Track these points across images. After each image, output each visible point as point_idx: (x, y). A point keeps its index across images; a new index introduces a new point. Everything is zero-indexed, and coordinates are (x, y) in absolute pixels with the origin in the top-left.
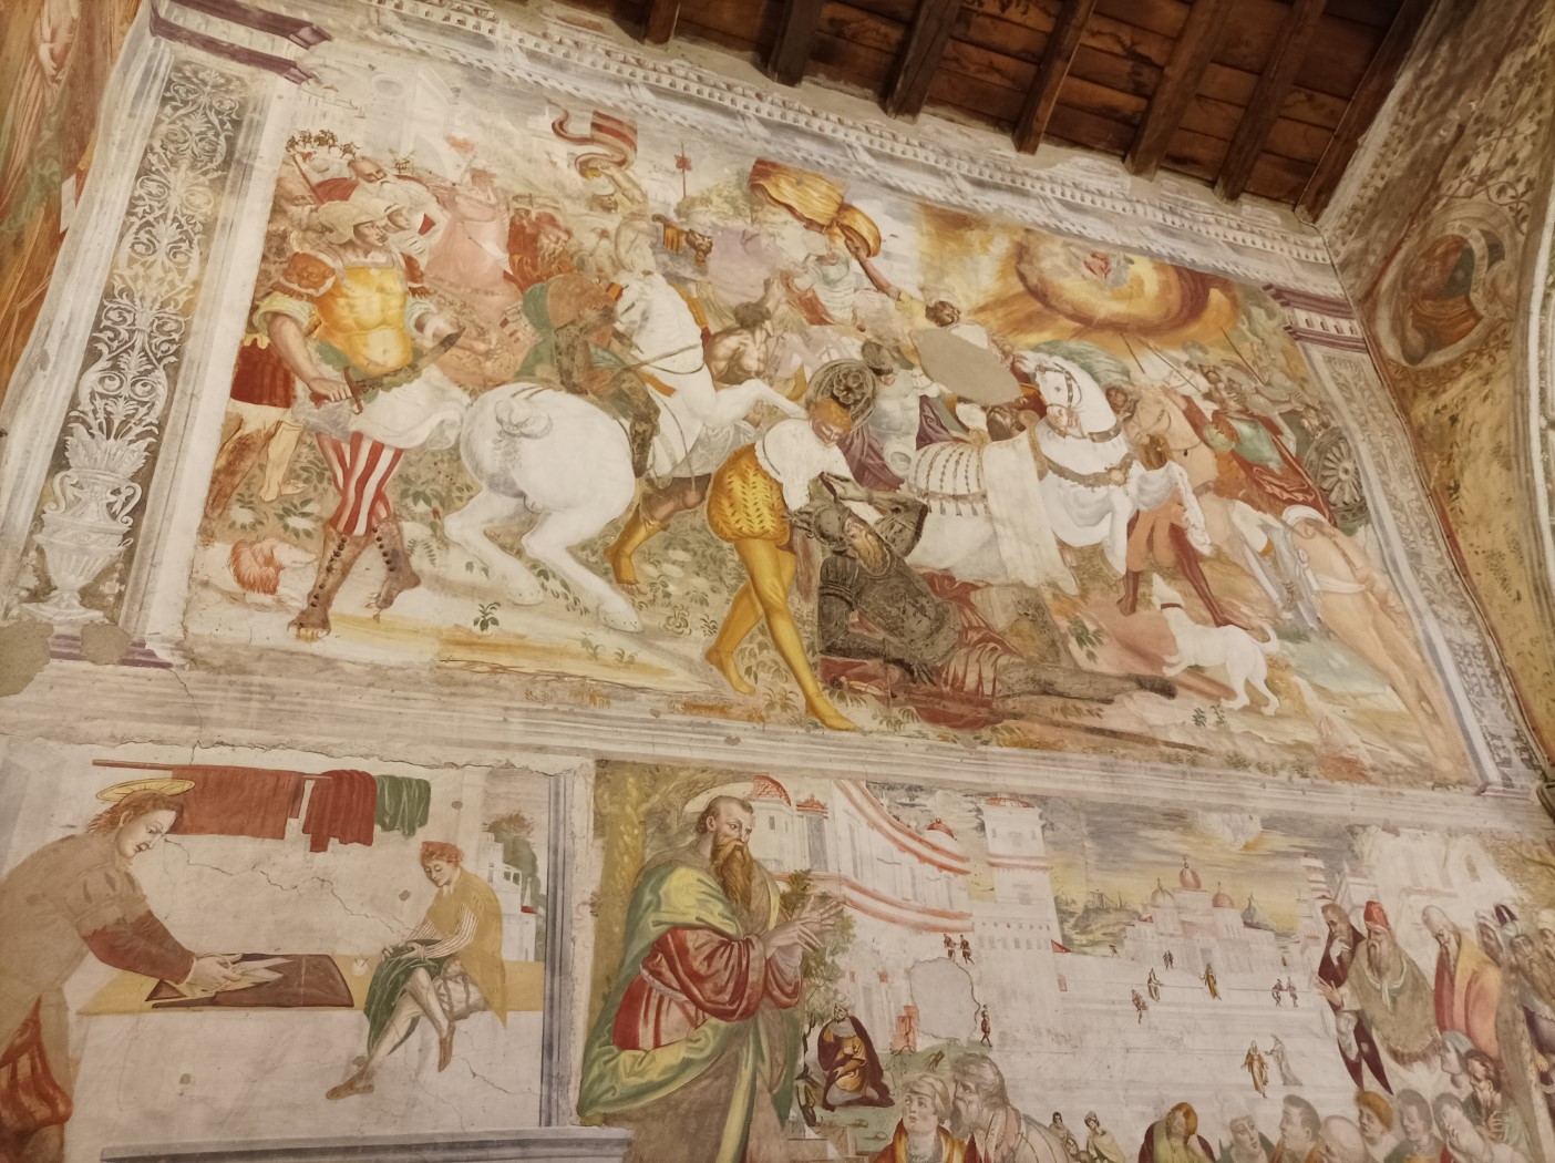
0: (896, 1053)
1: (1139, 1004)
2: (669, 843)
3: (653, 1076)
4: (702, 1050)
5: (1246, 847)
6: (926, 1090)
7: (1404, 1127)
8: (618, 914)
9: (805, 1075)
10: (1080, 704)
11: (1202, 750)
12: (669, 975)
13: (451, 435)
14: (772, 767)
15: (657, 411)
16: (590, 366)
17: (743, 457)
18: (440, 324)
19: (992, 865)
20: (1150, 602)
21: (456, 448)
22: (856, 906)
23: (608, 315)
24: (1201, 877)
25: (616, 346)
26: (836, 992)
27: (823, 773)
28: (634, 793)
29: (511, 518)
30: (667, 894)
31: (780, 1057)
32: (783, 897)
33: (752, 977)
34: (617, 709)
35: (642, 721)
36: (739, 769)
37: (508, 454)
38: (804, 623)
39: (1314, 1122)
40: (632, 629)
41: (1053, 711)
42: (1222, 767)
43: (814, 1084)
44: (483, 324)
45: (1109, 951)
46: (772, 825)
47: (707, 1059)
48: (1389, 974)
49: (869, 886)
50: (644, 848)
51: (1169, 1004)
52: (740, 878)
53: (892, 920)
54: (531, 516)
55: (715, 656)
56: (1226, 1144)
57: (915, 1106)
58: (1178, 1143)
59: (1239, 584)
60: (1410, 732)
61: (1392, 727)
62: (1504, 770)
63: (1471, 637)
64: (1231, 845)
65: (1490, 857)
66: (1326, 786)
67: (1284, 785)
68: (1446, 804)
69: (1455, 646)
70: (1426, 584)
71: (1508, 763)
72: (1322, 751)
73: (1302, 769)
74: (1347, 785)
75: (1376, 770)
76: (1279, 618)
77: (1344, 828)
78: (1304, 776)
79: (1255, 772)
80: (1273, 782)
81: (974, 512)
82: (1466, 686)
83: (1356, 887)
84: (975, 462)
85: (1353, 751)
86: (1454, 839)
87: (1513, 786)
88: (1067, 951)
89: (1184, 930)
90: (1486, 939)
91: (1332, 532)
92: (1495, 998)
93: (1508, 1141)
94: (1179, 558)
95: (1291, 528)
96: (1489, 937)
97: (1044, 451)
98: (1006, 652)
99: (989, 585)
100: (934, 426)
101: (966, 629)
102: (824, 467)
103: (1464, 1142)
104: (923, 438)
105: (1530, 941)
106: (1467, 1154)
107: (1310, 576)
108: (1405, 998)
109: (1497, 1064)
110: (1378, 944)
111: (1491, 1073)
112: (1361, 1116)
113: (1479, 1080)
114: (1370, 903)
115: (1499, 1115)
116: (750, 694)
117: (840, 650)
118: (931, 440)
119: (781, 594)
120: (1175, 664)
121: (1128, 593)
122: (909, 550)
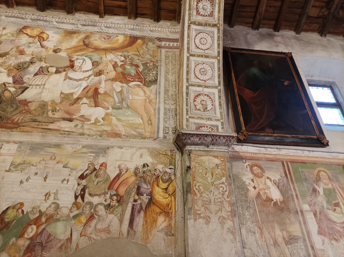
1: (21, 182)
5: (74, 152)
7: (83, 209)
10: (43, 124)
11: (73, 132)
20: (79, 103)
24: (57, 157)
39: (58, 207)
41: (35, 125)
42: (76, 135)
45: (20, 172)
48: (99, 178)
51: (30, 183)
56: (29, 211)
58: (15, 210)
59: (107, 99)
60: (141, 127)
61: (136, 127)
62: (166, 135)
63: (173, 107)
64: (70, 151)
65: (149, 153)
66: (106, 139)
67: (94, 139)
68: (142, 142)
69: (166, 109)
70: (167, 96)
71: (167, 133)
72: (110, 132)
73: (101, 135)
74: (113, 139)
75: (125, 135)
76: (115, 105)
77: (106, 147)
78: (101, 137)
79: (86, 136)
80: (91, 138)
81: (40, 88)
82: (165, 117)
83: (101, 159)
84: (47, 78)
85: (120, 132)
86: (140, 150)
87: (166, 138)
88: (8, 171)
89: (45, 168)
90: (136, 171)
91: (143, 87)
92: (130, 183)
93: (114, 214)
94: (94, 94)
95: (130, 87)
96: (137, 170)
97: (69, 75)
98: (30, 114)
99: (35, 101)
100: (41, 72)
101: (23, 110)
102: (6, 81)
103: (100, 213)
104: (36, 74)
105: (150, 171)
106: (99, 216)
107: (130, 96)
108: (101, 183)
109: (121, 197)
110: (100, 171)
111: (118, 199)
112: (72, 207)
113: (113, 200)
114: (103, 163)
115: (115, 208)
118: (38, 75)
120: (77, 115)
121: (73, 102)
122: (18, 96)
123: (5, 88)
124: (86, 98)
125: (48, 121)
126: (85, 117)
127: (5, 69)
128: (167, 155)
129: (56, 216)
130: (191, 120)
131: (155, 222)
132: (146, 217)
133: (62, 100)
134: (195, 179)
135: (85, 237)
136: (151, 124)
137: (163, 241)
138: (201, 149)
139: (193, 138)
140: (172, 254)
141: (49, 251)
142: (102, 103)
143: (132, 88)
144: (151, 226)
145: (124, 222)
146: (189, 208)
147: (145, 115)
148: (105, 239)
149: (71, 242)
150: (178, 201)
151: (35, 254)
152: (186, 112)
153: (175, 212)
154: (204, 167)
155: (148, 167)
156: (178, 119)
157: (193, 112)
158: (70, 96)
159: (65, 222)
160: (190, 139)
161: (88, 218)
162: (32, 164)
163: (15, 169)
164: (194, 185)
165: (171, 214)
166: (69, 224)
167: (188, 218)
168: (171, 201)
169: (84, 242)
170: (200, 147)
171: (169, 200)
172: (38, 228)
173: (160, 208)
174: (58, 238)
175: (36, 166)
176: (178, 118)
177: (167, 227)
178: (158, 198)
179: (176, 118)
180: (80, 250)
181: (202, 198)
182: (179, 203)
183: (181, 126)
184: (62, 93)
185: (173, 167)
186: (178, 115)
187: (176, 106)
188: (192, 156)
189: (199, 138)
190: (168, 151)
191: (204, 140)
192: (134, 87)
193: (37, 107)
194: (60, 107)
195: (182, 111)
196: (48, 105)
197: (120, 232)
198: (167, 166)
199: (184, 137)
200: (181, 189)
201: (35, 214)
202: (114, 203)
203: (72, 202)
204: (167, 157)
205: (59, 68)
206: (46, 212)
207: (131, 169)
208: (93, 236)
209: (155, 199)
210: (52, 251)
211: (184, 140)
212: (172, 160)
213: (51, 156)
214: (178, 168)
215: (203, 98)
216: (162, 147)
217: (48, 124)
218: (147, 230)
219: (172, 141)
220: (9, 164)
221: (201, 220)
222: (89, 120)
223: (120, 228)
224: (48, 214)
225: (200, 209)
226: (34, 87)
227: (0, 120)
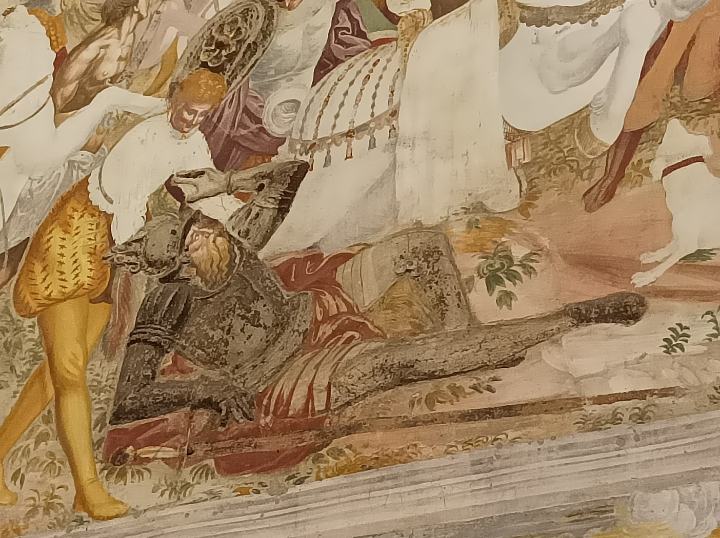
17: (74, 196)
98: (363, 338)
99: (369, 246)
116: (12, 504)
117: (131, 411)
118: (337, 62)
119: (81, 363)
120: (658, 263)
121: (607, 173)
122: (266, 239)
123: (183, 209)
125: (482, 357)
127: (148, 93)
133: (530, 182)
193: (389, 278)
194: (530, 239)
196: (450, 249)
217: (492, 374)
226: (338, 152)
227: (212, 421)
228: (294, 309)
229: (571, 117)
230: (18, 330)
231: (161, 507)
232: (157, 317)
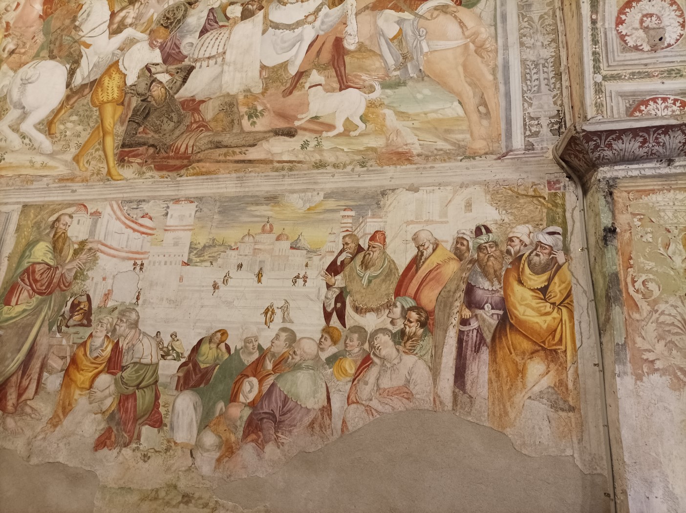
0: (99, 307)
1: (215, 286)
2: (40, 233)
3: (13, 315)
4: (30, 306)
5: (309, 209)
6: (105, 321)
7: (345, 343)
8: (16, 260)
9: (63, 315)
10: (235, 150)
11: (299, 162)
12: (27, 280)
13: (5, 91)
14: (86, 200)
15: (82, 56)
16: (61, 45)
17: (114, 66)
18: (11, 47)
19: (166, 230)
20: (304, 87)
21: (6, 95)
22: (102, 252)
23: (74, 19)
24: (275, 227)
25: (73, 32)
26: (85, 285)
27: (106, 199)
28: (32, 216)
29: (18, 118)
30: (34, 252)
31: (56, 309)
32: (75, 250)
33: (55, 280)
34: (36, 185)
35: (43, 188)
36: (73, 202)
37: (22, 92)
38: (118, 136)
39: (292, 338)
40: (49, 152)
41: (219, 155)
42: (308, 169)
43: (65, 318)
44: (25, 41)
45: (209, 264)
46: (78, 223)
47: (31, 309)
48: (372, 269)
49: (109, 244)
50: (31, 236)
51: (232, 287)
52: (61, 244)
53: (114, 256)
54: (24, 116)
55: (76, 159)
56: (238, 347)
57: (99, 327)
58: (214, 346)
59: (368, 62)
60: (460, 128)
61: (446, 127)
62: (531, 140)
63: (547, 53)
64: (300, 209)
65: (488, 197)
66: (377, 170)
67: (347, 173)
68: (467, 169)
69: (528, 63)
70: (526, 24)
71: (536, 134)
72: (384, 150)
73: (364, 163)
74: (392, 167)
75: (421, 156)
76: (388, 76)
77: (379, 192)
78: (363, 167)
79: (330, 169)
80: (340, 173)
81: (216, 63)
82: (525, 89)
83: (372, 224)
84: (226, 35)
85: (409, 147)
86: (463, 189)
87: (533, 149)
88: (188, 265)
89: (254, 252)
90: (459, 246)
91: (455, 9)
92: (447, 278)
93: (417, 354)
94: (333, 56)
95: (421, 17)
96: (462, 244)
97: (271, 18)
98: (206, 131)
99: (211, 99)
100: (212, 23)
101: (192, 123)
102: (150, 61)
103: (383, 353)
104: (204, 31)
105: (497, 245)
106: (383, 359)
107: (424, 44)
108: (378, 280)
109: (430, 314)
110: (372, 253)
111: (422, 319)
112: (321, 338)
113: (411, 322)
114: (377, 232)
115: (417, 341)
116: (86, 171)
117: (127, 145)
118: (207, 31)
119: (112, 126)
120: (303, 118)
121: (291, 85)
122: (178, 91)
123: (151, 76)
124: (318, 71)
125: (243, 142)
126: (320, 120)
127: (142, 32)
128: (540, 197)
129: (293, 358)
130: (611, 87)
131: (520, 375)
132: (496, 363)
133: (266, 84)
134: (632, 262)
135: (359, 406)
136: (488, 114)
137: (546, 423)
138: (648, 172)
139: (620, 141)
140: (572, 456)
141: (290, 432)
142: (356, 76)
143: (427, 19)
144: (512, 385)
145: (442, 373)
146: (618, 344)
147: (468, 92)
148: (401, 412)
149: (330, 415)
150: (580, 322)
151: (264, 435)
152: (592, 63)
153: (575, 350)
154: (660, 226)
155: (490, 234)
156: (567, 87)
157: (617, 58)
158: (281, 72)
159: (311, 371)
160: (610, 146)
161: (359, 363)
162: (229, 246)
163: (200, 258)
164: (629, 280)
165: (561, 355)
166: (321, 375)
167: (617, 372)
168: (561, 320)
169: (356, 417)
170: (645, 165)
171: (554, 318)
172: (261, 382)
173: (531, 340)
174: (303, 406)
175: (237, 248)
176: (565, 83)
177: (553, 388)
178: (523, 315)
179: (558, 86)
180: (351, 434)
181: (655, 316)
182: (584, 325)
183: (576, 109)
184: (263, 67)
185: (559, 229)
186: (563, 75)
187: (558, 47)
188: (619, 195)
189: (641, 139)
190: (542, 187)
191: (658, 143)
192: (432, 16)
193: (217, 111)
194: (264, 104)
195: (577, 61)
196: (238, 104)
197: (434, 398)
198: (541, 227)
199: (592, 144)
200: (586, 289)
201: (251, 354)
202: (414, 329)
203: (321, 328)
204: (539, 201)
205: (248, 4)
206: (272, 350)
207: (447, 242)
208: (375, 404)
209: (515, 317)
210: (296, 431)
211: (593, 153)
212: (554, 209)
213: (263, 224)
214: (575, 232)
215: (647, 7)
216: (524, 176)
217: (246, 148)
218: (502, 394)
219: (551, 157)
220: (187, 250)
221: (655, 377)
222: (331, 127)
223: (435, 387)
224: (276, 354)
225: (650, 348)
226: (205, 64)
227: (154, 152)
228: (185, 117)
229: (282, 64)
230: (92, 111)
231: (135, 179)
232: (139, 113)
